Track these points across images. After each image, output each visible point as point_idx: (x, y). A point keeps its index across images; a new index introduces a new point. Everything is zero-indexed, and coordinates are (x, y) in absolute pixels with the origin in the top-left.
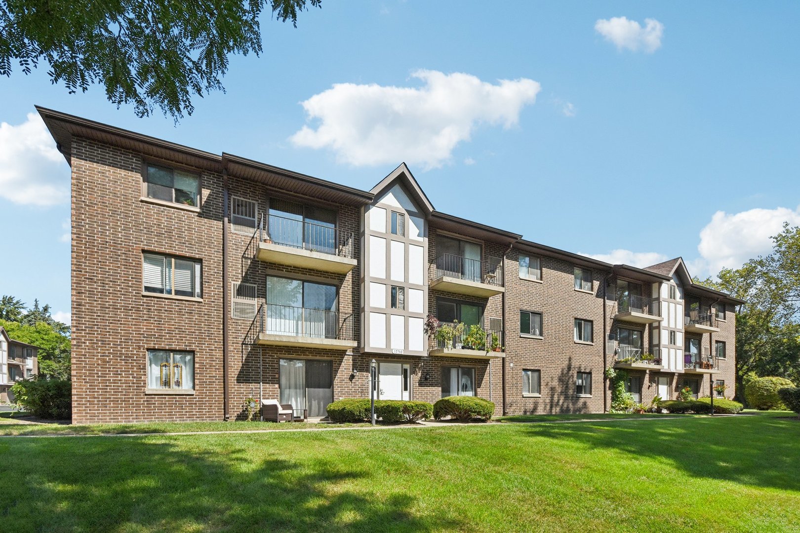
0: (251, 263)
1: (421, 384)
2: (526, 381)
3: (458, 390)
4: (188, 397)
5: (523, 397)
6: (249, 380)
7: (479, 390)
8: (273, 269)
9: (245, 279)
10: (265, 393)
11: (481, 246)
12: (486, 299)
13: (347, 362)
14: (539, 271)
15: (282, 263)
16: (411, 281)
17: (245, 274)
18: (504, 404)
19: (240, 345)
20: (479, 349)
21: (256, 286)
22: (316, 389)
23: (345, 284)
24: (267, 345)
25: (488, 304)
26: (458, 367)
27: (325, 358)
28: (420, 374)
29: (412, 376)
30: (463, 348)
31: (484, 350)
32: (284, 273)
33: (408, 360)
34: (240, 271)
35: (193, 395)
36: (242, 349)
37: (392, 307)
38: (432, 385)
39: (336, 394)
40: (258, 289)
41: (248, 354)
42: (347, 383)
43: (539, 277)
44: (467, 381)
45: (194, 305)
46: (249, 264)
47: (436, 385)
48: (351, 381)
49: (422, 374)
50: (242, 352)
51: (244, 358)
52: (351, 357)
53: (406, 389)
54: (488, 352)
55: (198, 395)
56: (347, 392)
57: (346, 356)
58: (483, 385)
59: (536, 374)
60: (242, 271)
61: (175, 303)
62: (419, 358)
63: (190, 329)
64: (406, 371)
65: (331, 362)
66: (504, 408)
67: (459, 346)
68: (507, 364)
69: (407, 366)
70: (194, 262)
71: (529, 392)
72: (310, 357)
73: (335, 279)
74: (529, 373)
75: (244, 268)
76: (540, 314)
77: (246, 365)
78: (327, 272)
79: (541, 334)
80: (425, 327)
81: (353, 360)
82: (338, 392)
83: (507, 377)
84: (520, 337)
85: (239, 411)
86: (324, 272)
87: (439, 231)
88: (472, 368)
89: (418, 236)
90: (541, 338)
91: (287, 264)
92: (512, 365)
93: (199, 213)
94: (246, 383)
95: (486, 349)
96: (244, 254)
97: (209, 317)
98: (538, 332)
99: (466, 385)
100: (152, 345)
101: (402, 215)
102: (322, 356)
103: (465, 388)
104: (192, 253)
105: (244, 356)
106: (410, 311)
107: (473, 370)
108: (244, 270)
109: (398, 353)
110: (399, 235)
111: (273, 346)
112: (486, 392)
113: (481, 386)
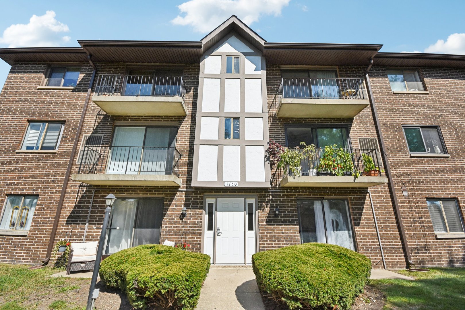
0: (103, 118)
1: (269, 222)
2: (438, 215)
3: (326, 230)
4: (22, 238)
5: (437, 239)
6: (77, 221)
7: (357, 228)
8: (120, 120)
9: (95, 131)
10: (89, 235)
11: (335, 72)
12: (350, 120)
13: (180, 198)
14: (420, 83)
15: (128, 115)
16: (247, 111)
17: (96, 127)
18: (404, 250)
19: (77, 187)
20: (344, 175)
21: (103, 135)
22: (143, 230)
23: (184, 124)
24: (102, 186)
25: (354, 125)
26: (322, 199)
27: (156, 196)
28: (267, 210)
29: (257, 212)
30: (318, 174)
31: (351, 175)
32: (129, 122)
33: (251, 194)
34: (92, 125)
35: (26, 236)
36: (79, 191)
37: (226, 138)
38: (285, 223)
39: (163, 235)
40: (104, 138)
41: (83, 196)
42: (176, 222)
43: (422, 88)
44: (338, 216)
45: (50, 156)
46: (101, 119)
47: (292, 223)
48: (182, 219)
49: (270, 210)
50: (78, 193)
51: (78, 200)
52: (184, 193)
53: (251, 228)
54: (356, 177)
55: (30, 236)
56: (176, 233)
57: (178, 193)
58: (363, 222)
59: (451, 205)
60: (94, 125)
61: (36, 156)
62: (266, 190)
63: (41, 176)
64: (250, 206)
65: (163, 199)
66: (406, 256)
67: (313, 172)
68: (397, 194)
69: (252, 201)
70: (62, 124)
71: (446, 230)
72: (141, 195)
73: (175, 121)
74: (440, 203)
75: (96, 123)
76: (436, 127)
77: (78, 207)
78: (167, 117)
79: (444, 150)
80: (267, 154)
81: (185, 196)
82: (166, 232)
83: (401, 211)
84: (411, 157)
85: (61, 254)
86: (165, 117)
87: (284, 67)
88: (344, 200)
89: (255, 70)
90: (445, 155)
91: (133, 115)
92: (405, 193)
93: (72, 89)
94: (74, 224)
95: (353, 173)
96: (99, 112)
97: (58, 165)
98: (438, 149)
99: (337, 222)
100: (9, 192)
101: (238, 57)
102: (153, 194)
103: (336, 227)
104: (60, 117)
105: (79, 197)
106: (246, 139)
107: (346, 201)
108: (96, 124)
109: (231, 186)
110: (234, 74)
111: (106, 186)
112: (371, 232)
113: (359, 223)
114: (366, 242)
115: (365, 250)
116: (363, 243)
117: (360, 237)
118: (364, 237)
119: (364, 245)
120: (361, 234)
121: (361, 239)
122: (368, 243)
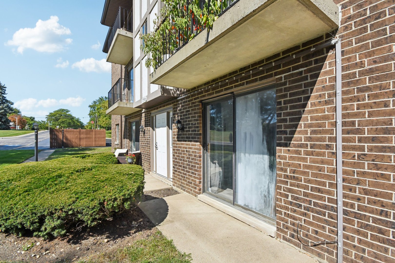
1: (178, 137)
10: (127, 145)
13: (143, 119)
22: (137, 143)
29: (172, 126)
38: (188, 139)
52: (144, 114)
58: (299, 136)
72: (135, 119)
81: (145, 117)
109: (144, 101)
112: (317, 163)
113: (290, 139)
114: (298, 186)
115: (291, 203)
116: (289, 187)
117: (286, 171)
118: (294, 173)
119: (290, 191)
120: (289, 166)
121: (287, 177)
122: (302, 190)
